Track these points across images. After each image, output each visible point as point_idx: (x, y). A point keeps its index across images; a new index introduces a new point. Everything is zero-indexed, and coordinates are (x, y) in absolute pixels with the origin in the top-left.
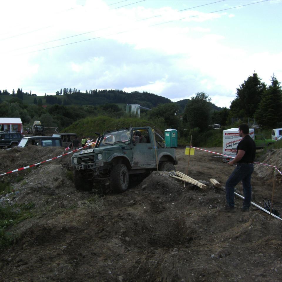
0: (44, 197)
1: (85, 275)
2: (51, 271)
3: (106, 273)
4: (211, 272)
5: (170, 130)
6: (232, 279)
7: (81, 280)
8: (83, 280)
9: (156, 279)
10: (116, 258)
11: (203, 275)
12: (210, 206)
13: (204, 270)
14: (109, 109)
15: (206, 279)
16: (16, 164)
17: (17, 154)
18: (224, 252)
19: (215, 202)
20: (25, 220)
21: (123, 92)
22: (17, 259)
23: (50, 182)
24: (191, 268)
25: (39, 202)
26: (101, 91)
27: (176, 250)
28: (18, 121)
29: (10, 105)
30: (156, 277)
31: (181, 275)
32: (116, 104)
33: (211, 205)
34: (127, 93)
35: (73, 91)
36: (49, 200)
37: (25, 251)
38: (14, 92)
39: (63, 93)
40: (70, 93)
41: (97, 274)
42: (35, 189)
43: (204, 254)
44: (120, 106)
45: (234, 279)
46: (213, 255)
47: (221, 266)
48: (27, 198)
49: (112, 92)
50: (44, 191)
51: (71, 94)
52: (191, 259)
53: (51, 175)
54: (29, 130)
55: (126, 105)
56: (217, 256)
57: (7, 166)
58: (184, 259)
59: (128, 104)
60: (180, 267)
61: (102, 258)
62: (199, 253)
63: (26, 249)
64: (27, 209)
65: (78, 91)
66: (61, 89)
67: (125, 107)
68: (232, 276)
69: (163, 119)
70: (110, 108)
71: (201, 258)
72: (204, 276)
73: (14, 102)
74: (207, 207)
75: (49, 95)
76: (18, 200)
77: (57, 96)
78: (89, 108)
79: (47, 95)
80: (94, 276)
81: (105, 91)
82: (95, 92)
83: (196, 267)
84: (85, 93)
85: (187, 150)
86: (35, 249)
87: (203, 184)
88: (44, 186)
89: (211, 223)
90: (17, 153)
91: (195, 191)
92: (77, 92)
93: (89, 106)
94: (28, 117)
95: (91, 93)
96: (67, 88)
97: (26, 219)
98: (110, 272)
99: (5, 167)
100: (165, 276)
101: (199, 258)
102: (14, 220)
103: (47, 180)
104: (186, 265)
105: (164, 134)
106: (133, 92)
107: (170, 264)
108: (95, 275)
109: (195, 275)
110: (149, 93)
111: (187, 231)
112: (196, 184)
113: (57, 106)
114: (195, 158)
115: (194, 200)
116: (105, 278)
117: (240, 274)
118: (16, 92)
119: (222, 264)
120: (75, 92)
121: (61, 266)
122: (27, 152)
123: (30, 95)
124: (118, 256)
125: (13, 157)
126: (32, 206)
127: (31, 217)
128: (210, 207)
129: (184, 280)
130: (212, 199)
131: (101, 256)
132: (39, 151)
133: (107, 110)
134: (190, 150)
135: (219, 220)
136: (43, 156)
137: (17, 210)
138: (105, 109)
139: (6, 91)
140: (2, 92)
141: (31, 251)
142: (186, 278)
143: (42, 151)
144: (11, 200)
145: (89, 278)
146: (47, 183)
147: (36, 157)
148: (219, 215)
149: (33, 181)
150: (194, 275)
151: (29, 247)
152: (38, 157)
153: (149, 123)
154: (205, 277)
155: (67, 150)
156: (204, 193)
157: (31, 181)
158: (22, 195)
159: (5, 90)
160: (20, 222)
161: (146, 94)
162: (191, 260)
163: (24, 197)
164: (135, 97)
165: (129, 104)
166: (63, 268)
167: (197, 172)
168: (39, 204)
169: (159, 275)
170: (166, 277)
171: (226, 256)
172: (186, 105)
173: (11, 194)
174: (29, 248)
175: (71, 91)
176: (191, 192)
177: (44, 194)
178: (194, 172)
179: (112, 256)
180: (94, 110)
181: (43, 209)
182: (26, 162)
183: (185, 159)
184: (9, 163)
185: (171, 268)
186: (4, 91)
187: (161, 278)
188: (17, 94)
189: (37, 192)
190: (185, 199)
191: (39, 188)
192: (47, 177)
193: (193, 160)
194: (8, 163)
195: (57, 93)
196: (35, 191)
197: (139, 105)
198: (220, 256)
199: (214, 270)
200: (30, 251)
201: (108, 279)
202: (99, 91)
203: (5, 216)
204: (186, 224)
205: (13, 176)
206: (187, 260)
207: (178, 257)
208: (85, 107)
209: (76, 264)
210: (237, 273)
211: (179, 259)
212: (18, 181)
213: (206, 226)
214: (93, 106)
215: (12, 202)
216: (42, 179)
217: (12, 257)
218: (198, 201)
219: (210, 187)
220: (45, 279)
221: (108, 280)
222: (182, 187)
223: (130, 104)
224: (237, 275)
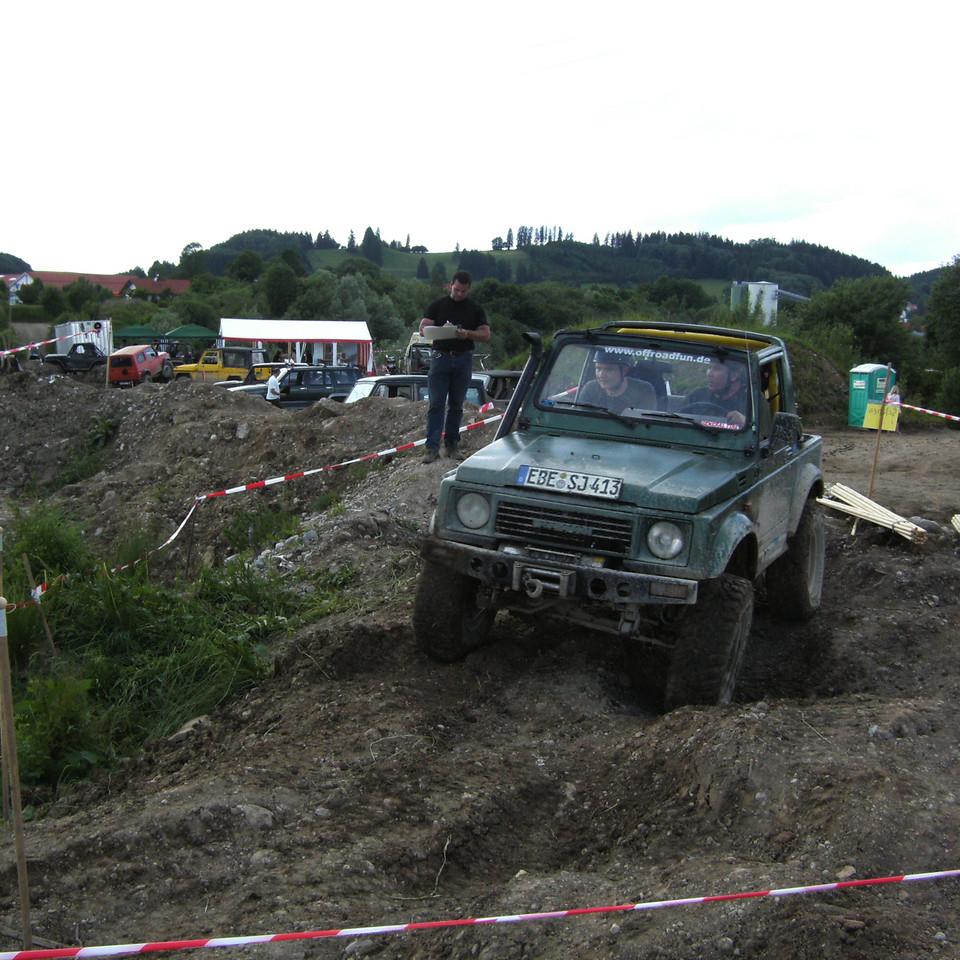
0: (391, 553)
1: (461, 764)
2: (359, 748)
3: (529, 763)
4: (853, 775)
5: (868, 368)
6: (921, 800)
7: (445, 776)
8: (451, 776)
9: (678, 791)
10: (571, 727)
11: (826, 783)
12: (932, 599)
13: (833, 769)
14: (669, 300)
15: (834, 796)
16: (320, 453)
17: (327, 425)
18: (912, 720)
19: (952, 588)
20: (324, 619)
21: (720, 239)
22: (269, 714)
23: (419, 510)
24: (793, 762)
25: (376, 565)
26: (646, 236)
27: (761, 708)
28: (358, 331)
29: (337, 281)
30: (680, 784)
31: (756, 779)
32: (697, 283)
33: (935, 597)
34: (735, 243)
35: (550, 237)
36: (401, 561)
37: (294, 692)
38: (352, 241)
39: (515, 243)
40: (539, 244)
41: (497, 766)
42: (366, 527)
43: (849, 725)
44: (710, 288)
45: (927, 803)
46: (874, 728)
47: (894, 761)
48: (338, 552)
49: (683, 239)
50: (395, 536)
51: (542, 245)
52: (801, 736)
53: (422, 488)
54: (394, 362)
55: (731, 285)
56: (886, 731)
57: (293, 460)
58: (777, 734)
59: (735, 283)
60: (759, 755)
61: (530, 726)
62: (832, 720)
63: (299, 688)
64: (335, 585)
65: (567, 236)
66: (510, 230)
67: (727, 292)
68: (921, 794)
69: (848, 331)
70: (675, 296)
71: (835, 735)
72: (829, 786)
73: (353, 272)
74: (921, 602)
75: (469, 249)
76: (309, 559)
77: (496, 254)
78: (599, 294)
79: (461, 250)
80: (486, 769)
81: (657, 238)
82: (624, 241)
83: (809, 760)
84: (590, 245)
85: (871, 411)
86: (323, 689)
87: (915, 526)
88: (398, 522)
89: (919, 648)
90: (326, 421)
91: (887, 548)
92: (563, 238)
93: (600, 286)
94: (397, 321)
95: (612, 244)
96: (529, 228)
97: (329, 614)
98: (541, 762)
99: (285, 464)
100: (706, 780)
101: (825, 735)
102: (288, 618)
103: (410, 502)
104: (779, 751)
105: (848, 384)
106: (757, 239)
107: (729, 747)
108: (490, 767)
109: (802, 783)
110: (814, 245)
111: (835, 672)
112: (893, 527)
113: (493, 287)
114: (949, 467)
115: (879, 576)
116: (521, 776)
117: (953, 791)
118: (359, 241)
119: (899, 755)
120: (556, 240)
121: (392, 737)
122: (359, 417)
123: (406, 249)
124: (579, 721)
125: (312, 431)
126: (352, 579)
127: (343, 611)
128: (931, 603)
129: (763, 795)
130: (943, 575)
131: (527, 721)
132: (395, 416)
133: (663, 302)
134: (882, 412)
135: (949, 640)
136: (410, 430)
137: (305, 589)
138: (658, 297)
139: (327, 235)
140: (314, 239)
141: (312, 693)
142: (770, 789)
143: (407, 416)
144: (289, 559)
145: (471, 773)
146: (408, 513)
147: (386, 434)
148: (951, 625)
149: (365, 504)
150: (798, 783)
151: (307, 683)
152: (391, 433)
153: (796, 343)
154: (832, 790)
155: (485, 411)
156: (917, 558)
157: (357, 506)
158: (322, 545)
159: (324, 233)
160: (306, 624)
161: (800, 249)
162: (800, 739)
163: (327, 550)
164: (763, 258)
165: (740, 283)
166: (395, 743)
167: (945, 508)
168: (373, 572)
169: (689, 776)
170: (708, 782)
171: (918, 734)
172: (935, 282)
173: (292, 542)
174: (306, 686)
175: (542, 236)
176: (875, 552)
177: (395, 543)
178: (934, 509)
179: (560, 721)
180: (617, 300)
181: (385, 588)
182: (354, 448)
183: (913, 468)
184: (299, 451)
185: (730, 758)
186: (320, 236)
187: (693, 786)
188: (362, 245)
189: (372, 536)
190: (851, 572)
191: (379, 524)
192: (408, 492)
193: (938, 473)
194: (297, 449)
195: (498, 244)
196: (364, 533)
197: (777, 286)
198: (899, 733)
199: (866, 769)
200: (308, 694)
201: (528, 780)
202: (639, 235)
203: (265, 604)
204: (832, 647)
205: (309, 492)
206: (784, 738)
207: (757, 725)
208: (588, 292)
209: (443, 737)
210: (943, 787)
211: (759, 732)
212: (324, 507)
213: (901, 655)
214: (617, 289)
215: (290, 565)
216: (392, 500)
217: (252, 707)
218: (893, 580)
219: (942, 537)
220: (334, 769)
221: (529, 783)
222: (845, 536)
223: (743, 283)
224: (941, 793)
